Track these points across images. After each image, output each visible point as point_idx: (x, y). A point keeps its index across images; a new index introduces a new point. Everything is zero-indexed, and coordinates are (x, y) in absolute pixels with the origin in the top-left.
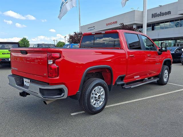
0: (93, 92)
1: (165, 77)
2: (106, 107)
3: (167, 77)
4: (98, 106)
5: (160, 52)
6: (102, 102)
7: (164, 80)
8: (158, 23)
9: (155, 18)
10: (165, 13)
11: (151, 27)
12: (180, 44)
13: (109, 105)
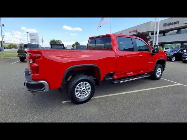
0: (78, 86)
1: (158, 74)
2: (92, 98)
3: (161, 73)
4: (83, 98)
5: (153, 53)
6: (88, 95)
7: (157, 76)
8: (168, 31)
9: (166, 26)
10: (174, 22)
11: (163, 34)
12: (185, 46)
13: (95, 96)
